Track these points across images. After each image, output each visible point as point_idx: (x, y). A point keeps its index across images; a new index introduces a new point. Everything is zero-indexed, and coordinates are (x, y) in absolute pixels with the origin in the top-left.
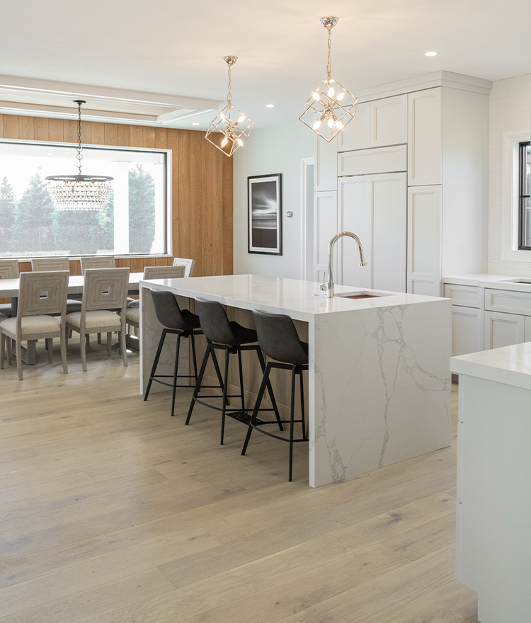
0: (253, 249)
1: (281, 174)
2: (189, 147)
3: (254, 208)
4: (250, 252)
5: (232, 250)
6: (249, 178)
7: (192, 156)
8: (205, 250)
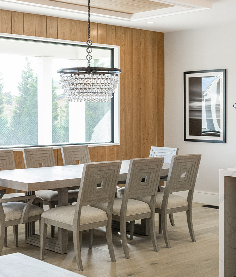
0: (188, 137)
1: (225, 69)
2: (132, 44)
3: (191, 100)
4: (186, 140)
5: (164, 139)
6: (185, 73)
7: (134, 52)
8: (144, 139)
